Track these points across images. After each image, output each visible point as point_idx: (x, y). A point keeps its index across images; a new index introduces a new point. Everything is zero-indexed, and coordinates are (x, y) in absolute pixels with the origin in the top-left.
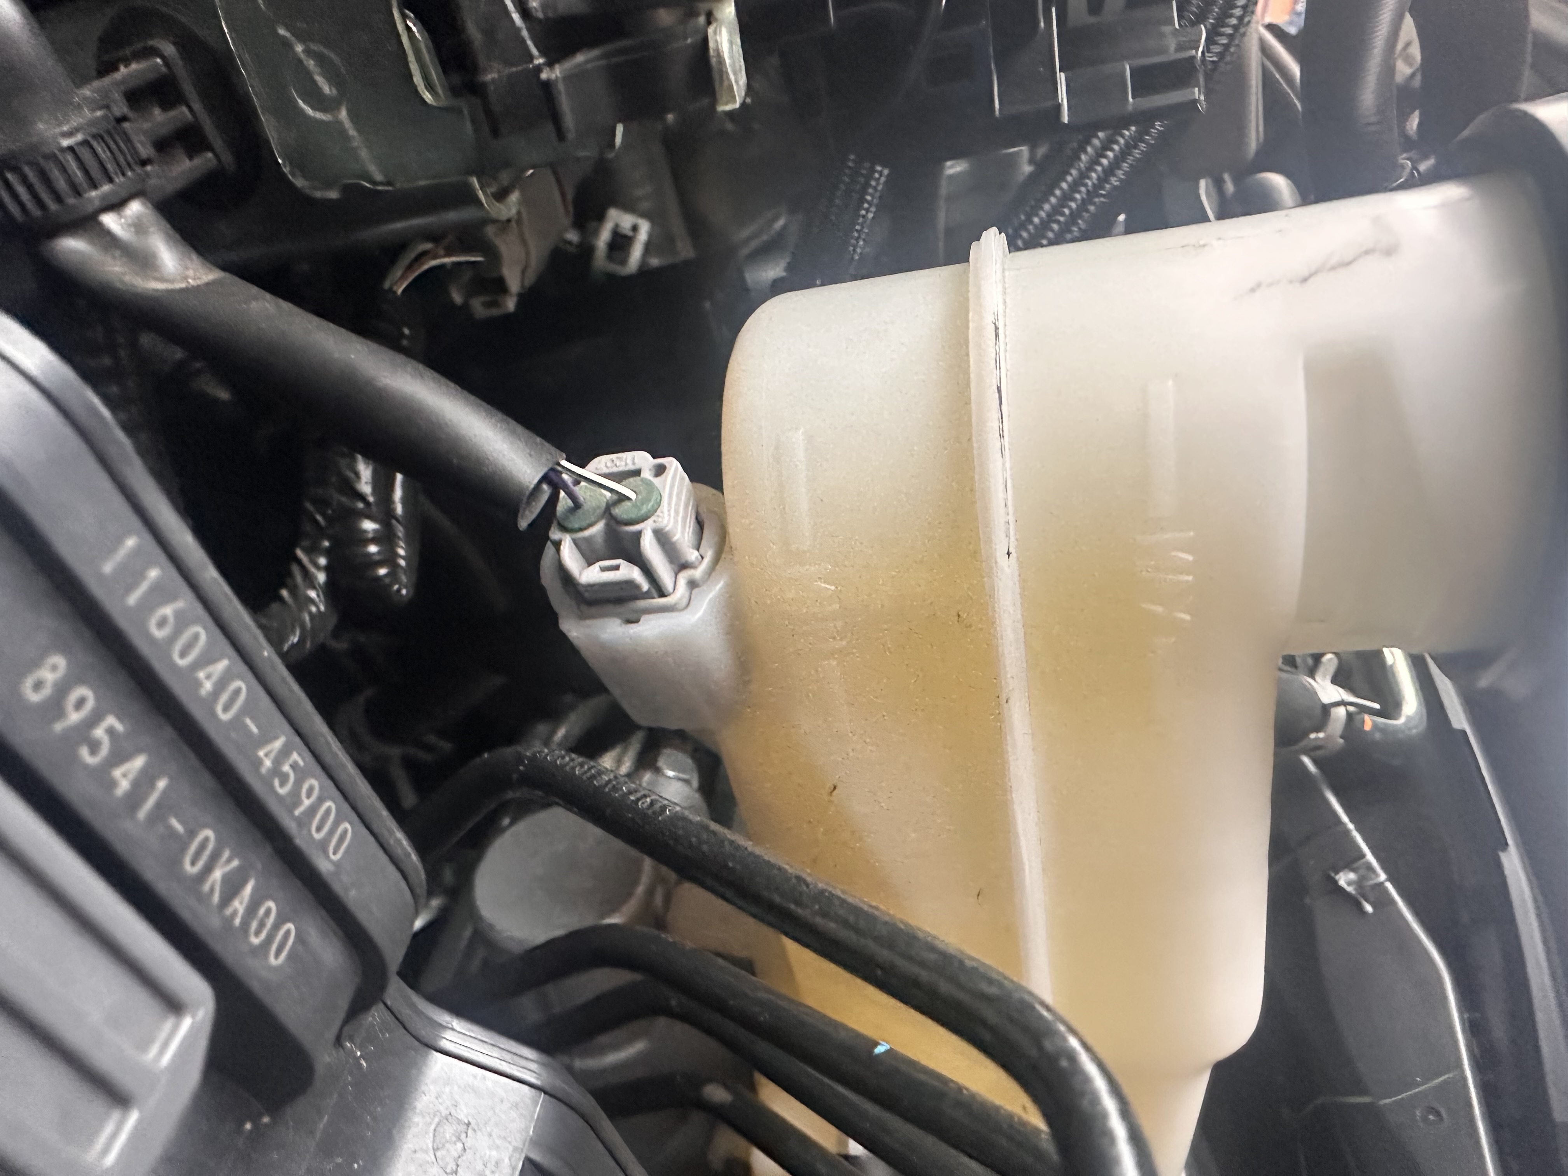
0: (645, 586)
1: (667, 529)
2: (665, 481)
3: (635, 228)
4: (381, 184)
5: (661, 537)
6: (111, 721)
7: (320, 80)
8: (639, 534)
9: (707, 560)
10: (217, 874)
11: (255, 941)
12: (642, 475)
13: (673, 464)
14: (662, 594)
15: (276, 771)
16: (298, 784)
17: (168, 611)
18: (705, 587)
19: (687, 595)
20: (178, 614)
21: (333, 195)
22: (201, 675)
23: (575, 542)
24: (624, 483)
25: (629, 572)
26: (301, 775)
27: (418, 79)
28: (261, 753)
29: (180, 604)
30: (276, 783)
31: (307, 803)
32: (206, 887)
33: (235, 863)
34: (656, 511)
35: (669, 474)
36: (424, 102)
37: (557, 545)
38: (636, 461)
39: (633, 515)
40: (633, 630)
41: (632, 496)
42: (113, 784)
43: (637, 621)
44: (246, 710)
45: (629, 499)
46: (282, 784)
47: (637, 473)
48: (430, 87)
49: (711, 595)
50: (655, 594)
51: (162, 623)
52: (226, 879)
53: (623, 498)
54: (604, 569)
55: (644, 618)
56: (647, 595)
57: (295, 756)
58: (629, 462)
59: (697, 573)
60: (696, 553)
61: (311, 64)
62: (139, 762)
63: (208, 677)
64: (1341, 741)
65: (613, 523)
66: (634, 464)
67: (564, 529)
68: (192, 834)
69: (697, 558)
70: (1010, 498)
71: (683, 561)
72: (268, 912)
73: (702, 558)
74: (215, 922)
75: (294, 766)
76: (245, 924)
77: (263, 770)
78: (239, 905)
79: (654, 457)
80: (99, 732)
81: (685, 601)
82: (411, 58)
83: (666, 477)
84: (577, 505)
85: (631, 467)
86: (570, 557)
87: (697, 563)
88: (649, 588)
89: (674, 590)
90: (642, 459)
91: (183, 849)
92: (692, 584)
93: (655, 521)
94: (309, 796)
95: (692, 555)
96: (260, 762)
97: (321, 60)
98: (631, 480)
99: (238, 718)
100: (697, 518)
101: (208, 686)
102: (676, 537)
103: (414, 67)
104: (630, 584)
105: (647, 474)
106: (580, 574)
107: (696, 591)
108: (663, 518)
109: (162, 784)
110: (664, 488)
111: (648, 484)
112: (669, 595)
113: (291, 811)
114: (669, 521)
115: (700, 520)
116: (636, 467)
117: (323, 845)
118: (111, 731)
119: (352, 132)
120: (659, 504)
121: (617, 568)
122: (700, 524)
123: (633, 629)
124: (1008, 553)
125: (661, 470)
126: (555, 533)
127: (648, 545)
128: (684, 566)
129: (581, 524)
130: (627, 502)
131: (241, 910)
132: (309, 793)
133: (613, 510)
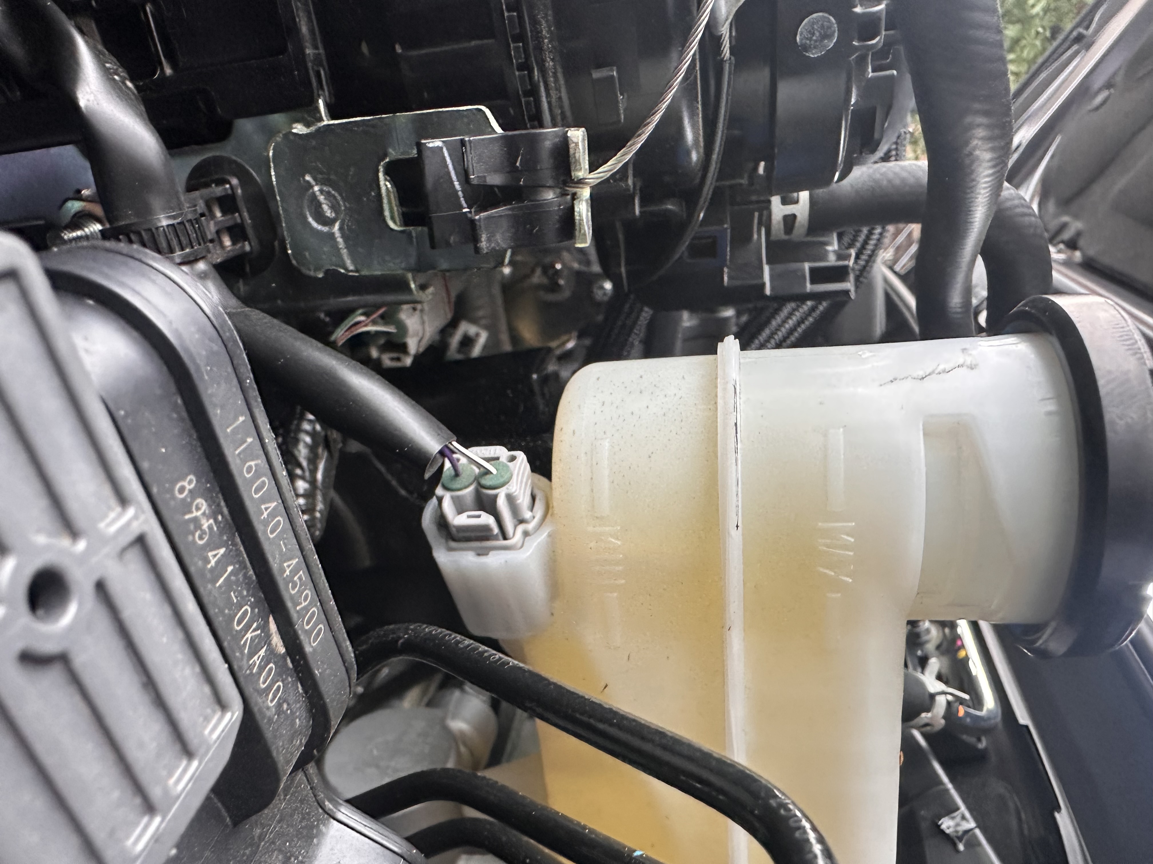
1: (514, 495)
2: (515, 465)
3: (478, 335)
4: (352, 271)
5: (510, 499)
6: (211, 522)
7: (325, 207)
8: (496, 496)
9: (536, 520)
10: (249, 635)
11: (263, 686)
12: (501, 460)
13: (521, 456)
14: (505, 538)
15: (291, 578)
16: (301, 590)
17: (252, 463)
18: (532, 536)
19: (522, 540)
20: (257, 468)
21: (320, 275)
22: (263, 507)
23: (452, 498)
24: (491, 463)
25: (487, 519)
26: (303, 586)
27: (387, 213)
28: (286, 564)
30: (290, 586)
31: (303, 604)
32: (243, 642)
33: (259, 632)
34: (508, 482)
35: (518, 461)
36: (388, 226)
37: (440, 500)
38: (497, 452)
39: (493, 484)
40: (482, 562)
41: (495, 471)
43: (487, 554)
44: (281, 536)
45: (491, 473)
46: (293, 588)
47: (498, 459)
48: (393, 218)
49: (537, 542)
50: (501, 537)
51: (249, 470)
52: (252, 641)
53: (488, 472)
54: (469, 517)
55: (492, 553)
56: (495, 538)
57: (301, 572)
58: (493, 452)
59: (530, 527)
60: (530, 514)
61: (322, 198)
62: (222, 551)
63: (266, 510)
64: (943, 721)
65: (479, 487)
67: (446, 488)
68: (238, 606)
69: (530, 517)
70: (740, 490)
71: (520, 518)
72: (270, 671)
73: (534, 517)
74: (246, 665)
75: (300, 578)
76: (258, 673)
77: (285, 576)
78: (257, 660)
79: (509, 450)
80: (206, 528)
81: (520, 545)
82: (385, 201)
83: (517, 463)
84: (457, 474)
85: (492, 455)
86: (448, 508)
87: (530, 520)
88: (497, 534)
89: (514, 536)
90: (500, 451)
91: (235, 612)
92: (526, 534)
93: (507, 489)
94: (305, 600)
95: (528, 515)
96: (284, 570)
97: (328, 195)
98: (495, 462)
99: (277, 539)
100: (531, 493)
101: (265, 514)
102: (519, 501)
103: (386, 206)
104: (486, 528)
105: (504, 460)
106: (454, 518)
107: (527, 538)
108: (512, 487)
109: (230, 569)
110: (515, 467)
111: (505, 466)
112: (510, 539)
113: (295, 606)
114: (516, 490)
115: (533, 494)
116: (496, 456)
117: (308, 634)
118: (210, 528)
119: (340, 240)
120: (511, 478)
121: (479, 516)
122: (533, 498)
123: (483, 559)
124: (737, 526)
125: (513, 459)
126: (439, 491)
127: (502, 503)
128: (522, 521)
129: (458, 486)
130: (491, 476)
131: (258, 662)
132: (306, 599)
133: (480, 479)
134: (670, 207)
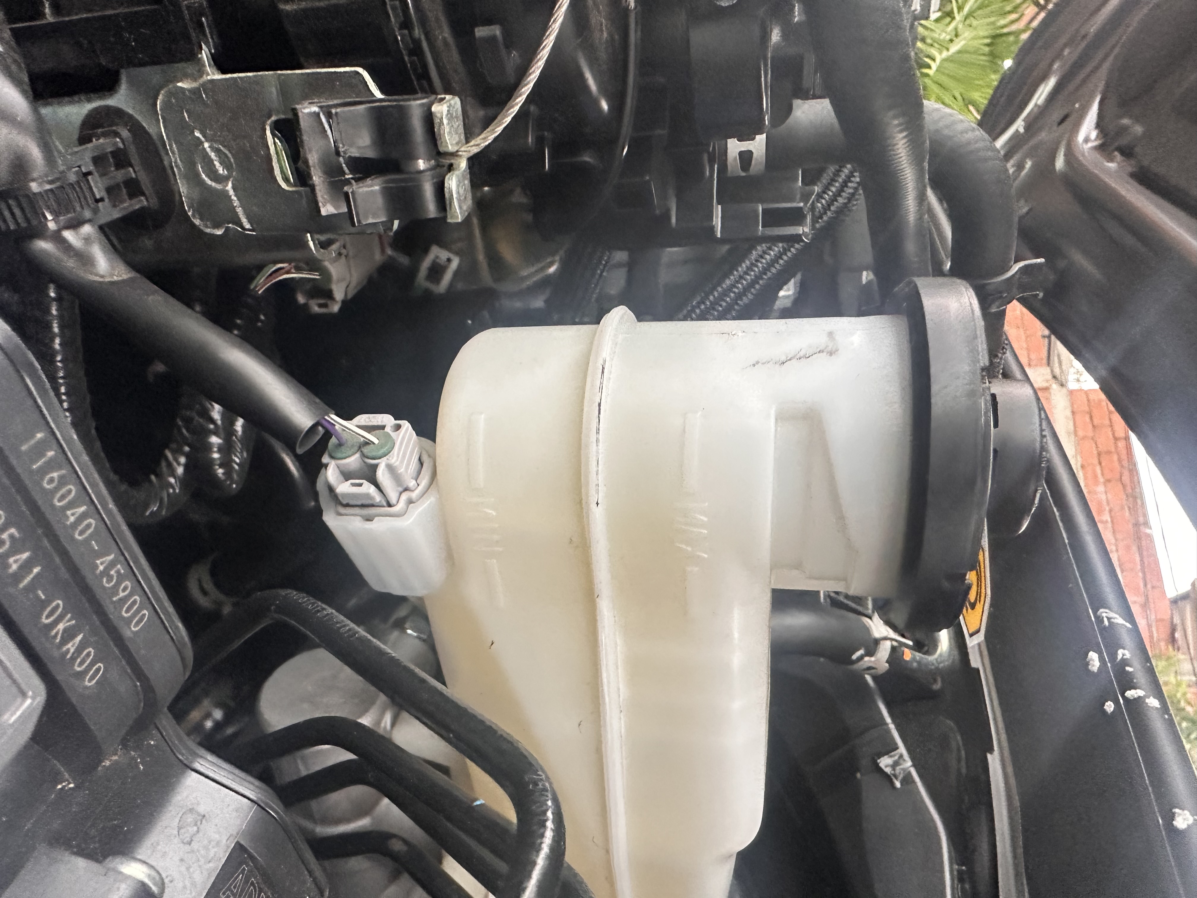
0: (378, 498)
1: (395, 465)
2: (399, 435)
3: (449, 260)
4: (249, 230)
5: (390, 468)
6: (13, 531)
7: (217, 164)
8: (376, 466)
9: (420, 488)
10: (61, 626)
11: (78, 669)
12: (386, 430)
13: (406, 425)
14: (390, 505)
15: (106, 572)
16: (118, 583)
17: (55, 475)
18: (416, 504)
19: (405, 507)
20: (61, 477)
21: (219, 232)
22: (69, 513)
23: (337, 466)
24: (374, 433)
25: (368, 488)
26: (121, 578)
27: (278, 173)
28: (98, 562)
29: (63, 472)
30: (105, 580)
31: (122, 594)
32: (53, 632)
33: (74, 622)
34: (390, 452)
35: (403, 430)
36: (280, 186)
37: (326, 466)
38: (384, 419)
39: (374, 454)
40: (368, 525)
41: (376, 441)
42: (8, 566)
43: (373, 520)
44: (91, 536)
45: (374, 443)
46: (108, 582)
47: (383, 427)
48: (285, 178)
49: (420, 509)
50: (385, 504)
51: (51, 480)
52: (65, 630)
53: (369, 443)
54: (352, 485)
55: (376, 519)
56: (379, 505)
57: (119, 566)
58: (380, 420)
59: (414, 495)
60: (414, 482)
61: (213, 155)
62: (25, 555)
63: (73, 515)
64: (887, 665)
65: (363, 457)
66: (382, 422)
67: (332, 457)
68: (48, 602)
69: (414, 485)
71: (404, 487)
72: (88, 654)
73: (418, 485)
74: (56, 654)
75: (118, 572)
76: (73, 659)
77: (98, 572)
78: (71, 647)
79: (395, 420)
80: (5, 536)
81: (402, 512)
82: (274, 159)
83: (400, 432)
84: (341, 444)
85: (380, 424)
86: (332, 476)
87: (414, 488)
88: (380, 501)
89: (398, 502)
90: (387, 420)
91: (44, 608)
92: (410, 502)
93: (388, 459)
95: (411, 483)
96: (97, 567)
97: (219, 153)
98: (377, 431)
99: (87, 541)
100: (420, 459)
101: (72, 519)
102: (402, 470)
103: (276, 166)
104: (368, 496)
105: (388, 429)
106: (338, 487)
107: (411, 506)
108: (393, 458)
109: (36, 570)
110: (398, 438)
111: (388, 435)
112: (394, 506)
113: (110, 598)
114: (397, 460)
116: (383, 424)
117: (129, 621)
118: (11, 536)
119: (234, 198)
120: (392, 448)
121: (360, 485)
122: (421, 463)
124: (597, 504)
125: (398, 427)
126: (325, 459)
127: (382, 474)
128: (406, 489)
129: (344, 455)
130: (372, 445)
131: (72, 650)
132: (124, 590)
133: (363, 450)
134: (587, 159)
